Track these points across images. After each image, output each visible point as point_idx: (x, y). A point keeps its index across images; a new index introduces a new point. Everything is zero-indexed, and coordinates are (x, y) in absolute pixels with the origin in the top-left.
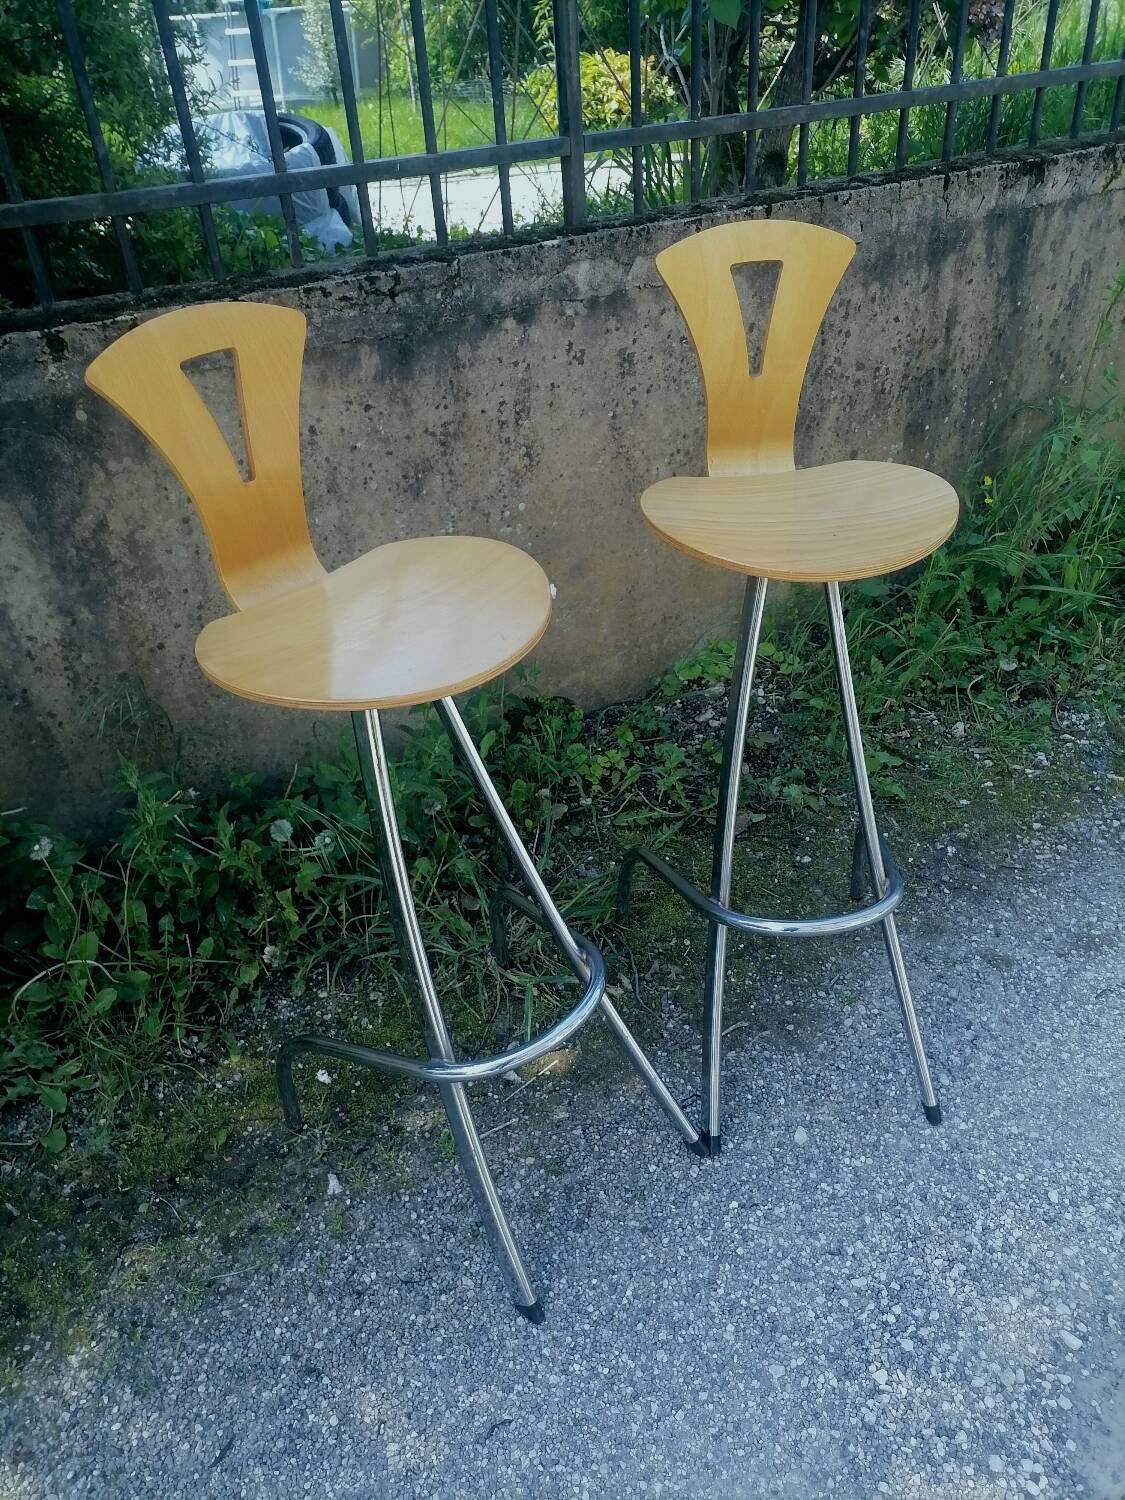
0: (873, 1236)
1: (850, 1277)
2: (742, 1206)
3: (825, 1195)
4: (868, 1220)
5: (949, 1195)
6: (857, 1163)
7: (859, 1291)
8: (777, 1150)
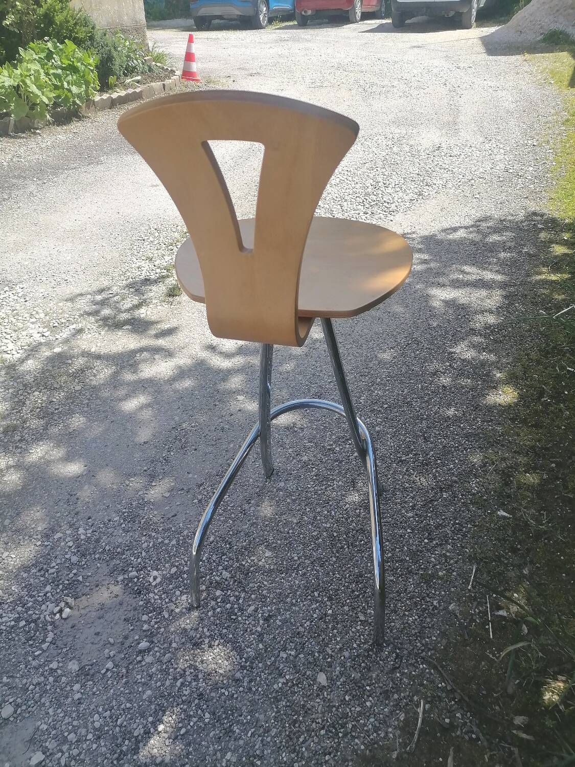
0: (254, 638)
1: (256, 610)
2: (326, 615)
3: (289, 648)
4: (261, 646)
5: (223, 691)
6: (282, 680)
7: (249, 606)
8: (329, 660)
